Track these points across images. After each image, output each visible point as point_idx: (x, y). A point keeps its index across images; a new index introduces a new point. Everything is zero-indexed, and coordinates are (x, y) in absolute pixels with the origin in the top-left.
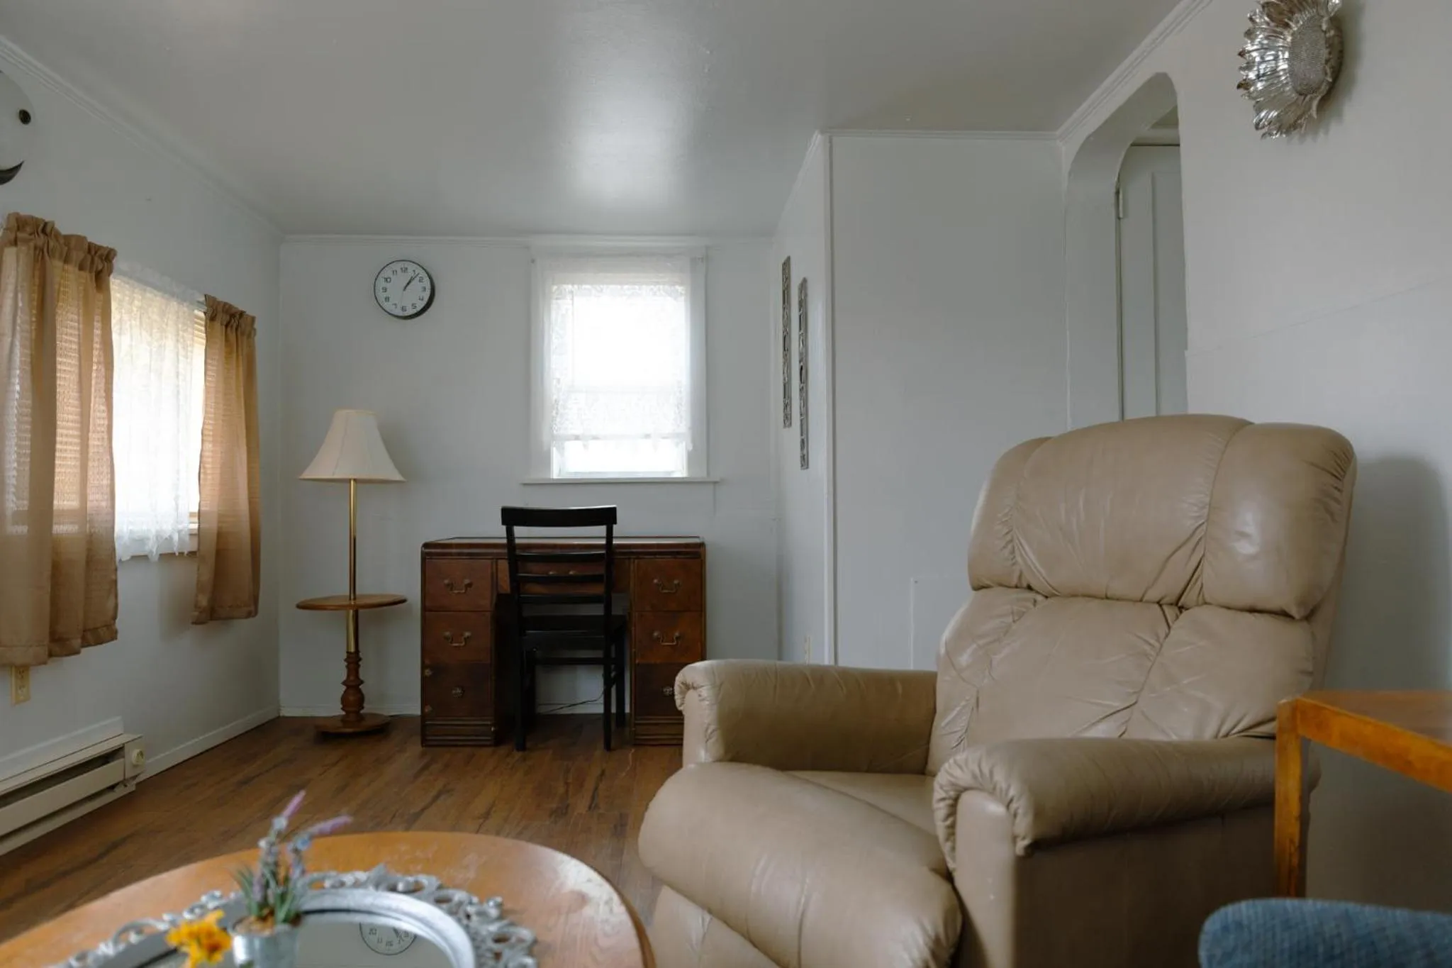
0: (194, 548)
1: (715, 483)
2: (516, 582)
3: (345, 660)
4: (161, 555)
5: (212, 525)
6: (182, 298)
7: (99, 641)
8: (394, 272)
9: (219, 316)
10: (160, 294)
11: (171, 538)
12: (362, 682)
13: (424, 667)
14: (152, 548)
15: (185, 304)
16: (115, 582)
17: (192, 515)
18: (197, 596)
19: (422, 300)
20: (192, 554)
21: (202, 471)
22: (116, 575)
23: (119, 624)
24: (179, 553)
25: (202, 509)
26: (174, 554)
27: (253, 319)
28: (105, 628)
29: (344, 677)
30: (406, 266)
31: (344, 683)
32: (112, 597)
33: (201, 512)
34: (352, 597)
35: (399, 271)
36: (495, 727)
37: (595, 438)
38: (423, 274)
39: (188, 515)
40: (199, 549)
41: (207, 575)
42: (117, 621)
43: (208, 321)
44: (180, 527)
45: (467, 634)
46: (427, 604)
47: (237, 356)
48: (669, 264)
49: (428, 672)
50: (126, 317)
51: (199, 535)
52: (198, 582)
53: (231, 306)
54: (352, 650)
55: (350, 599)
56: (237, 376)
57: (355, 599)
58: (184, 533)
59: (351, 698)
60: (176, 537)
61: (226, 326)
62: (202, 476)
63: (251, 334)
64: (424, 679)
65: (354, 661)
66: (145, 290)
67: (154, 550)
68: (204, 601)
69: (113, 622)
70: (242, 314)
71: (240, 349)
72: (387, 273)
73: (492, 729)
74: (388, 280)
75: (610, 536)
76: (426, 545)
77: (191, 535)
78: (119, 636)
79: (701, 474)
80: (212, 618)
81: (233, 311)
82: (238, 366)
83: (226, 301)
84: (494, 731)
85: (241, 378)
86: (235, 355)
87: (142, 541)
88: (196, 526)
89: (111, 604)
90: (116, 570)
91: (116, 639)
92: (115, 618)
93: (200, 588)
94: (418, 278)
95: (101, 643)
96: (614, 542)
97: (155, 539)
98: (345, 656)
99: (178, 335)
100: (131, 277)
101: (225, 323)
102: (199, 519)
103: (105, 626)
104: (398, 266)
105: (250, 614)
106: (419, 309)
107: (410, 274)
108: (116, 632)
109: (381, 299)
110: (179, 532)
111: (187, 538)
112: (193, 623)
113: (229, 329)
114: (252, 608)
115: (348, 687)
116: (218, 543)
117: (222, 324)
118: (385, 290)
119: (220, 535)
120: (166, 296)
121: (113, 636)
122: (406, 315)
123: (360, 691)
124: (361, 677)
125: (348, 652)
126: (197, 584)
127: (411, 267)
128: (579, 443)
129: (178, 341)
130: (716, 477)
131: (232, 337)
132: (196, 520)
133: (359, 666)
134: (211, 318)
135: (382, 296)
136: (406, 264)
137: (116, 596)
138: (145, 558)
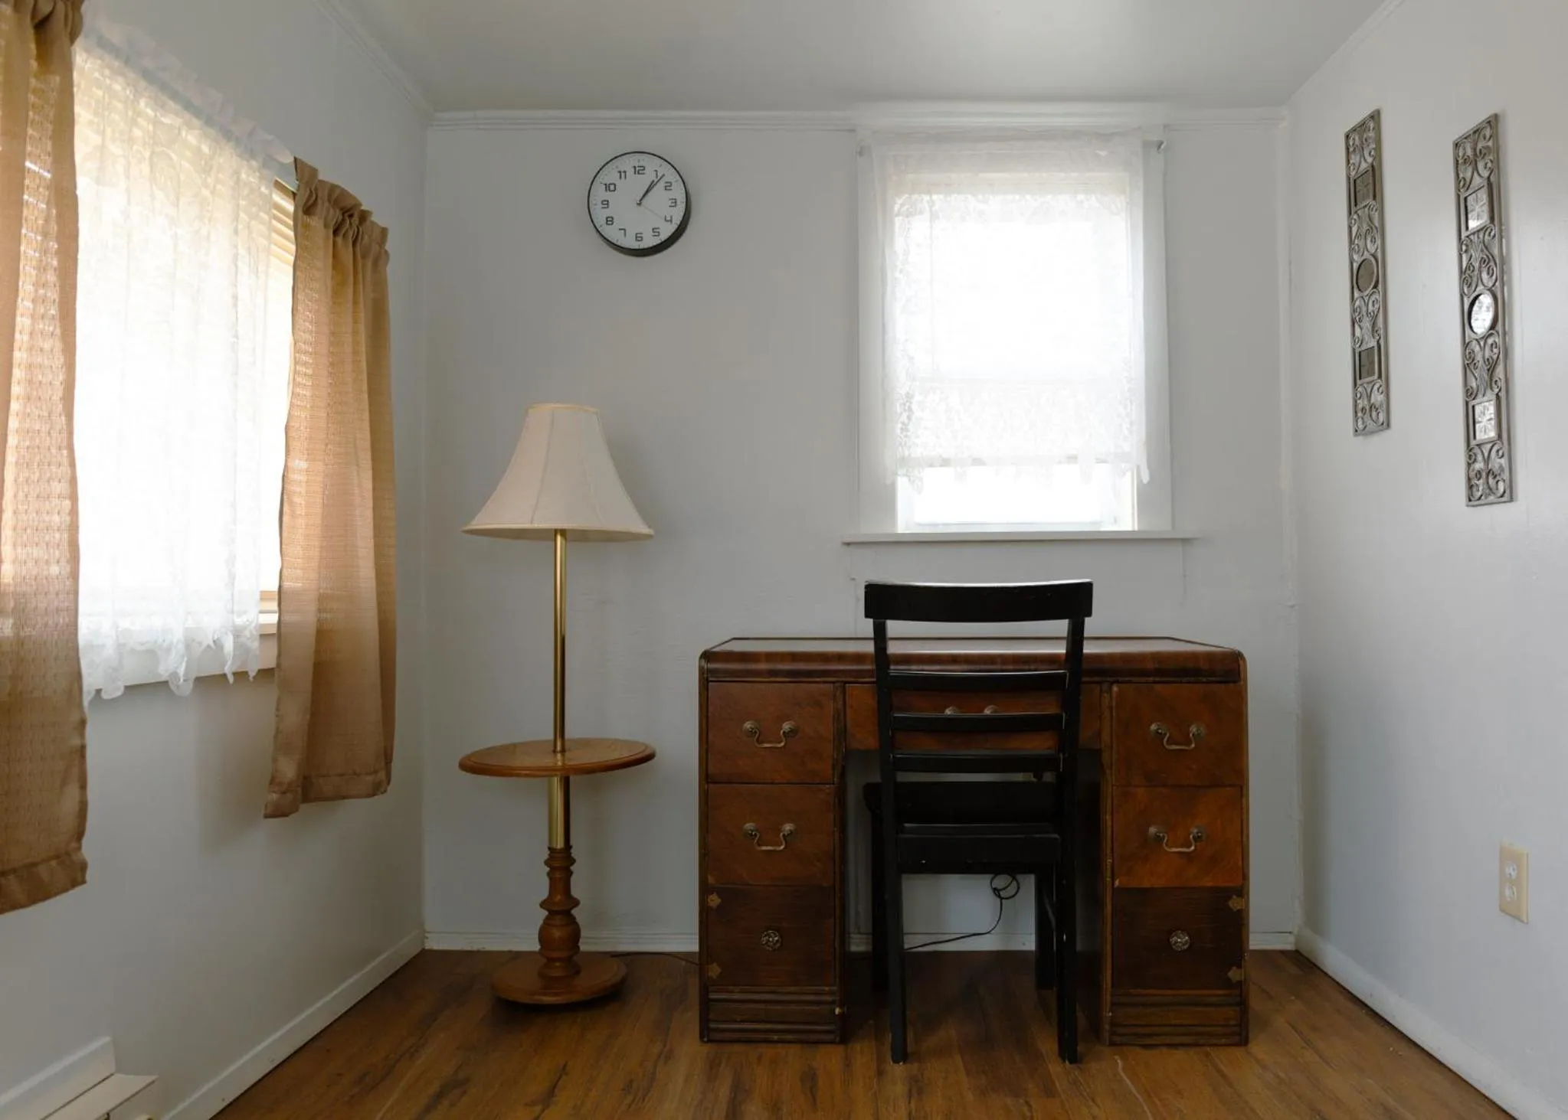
0: (271, 663)
1: (1185, 541)
2: (889, 727)
3: (547, 863)
4: (199, 680)
5: (306, 617)
6: (248, 148)
7: (39, 893)
8: (622, 174)
9: (323, 207)
10: (196, 122)
11: (218, 644)
12: (576, 903)
13: (705, 890)
14: (174, 666)
15: (254, 163)
16: (82, 751)
17: (264, 596)
18: (275, 760)
19: (671, 221)
20: (265, 674)
21: (285, 509)
22: (82, 735)
23: (89, 849)
24: (235, 674)
25: (286, 584)
26: (224, 676)
27: (384, 232)
28: (54, 863)
29: (544, 894)
30: (642, 164)
31: (543, 905)
32: (73, 791)
33: (283, 590)
34: (559, 748)
35: (630, 172)
36: (841, 1007)
37: (978, 462)
38: (671, 176)
39: (258, 597)
40: (279, 665)
41: (296, 716)
42: (85, 841)
43: (300, 213)
44: (239, 621)
45: (788, 827)
46: (711, 770)
47: (355, 292)
48: (1103, 153)
49: (714, 900)
50: (115, 149)
51: (280, 635)
52: (278, 731)
53: (344, 193)
54: (560, 844)
55: (555, 751)
56: (355, 333)
57: (563, 751)
58: (247, 633)
59: (557, 933)
60: (229, 645)
61: (336, 232)
62: (285, 519)
63: (380, 258)
64: (704, 911)
65: (561, 863)
66: (163, 106)
67: (181, 671)
68: (289, 770)
69: (74, 845)
70: (364, 216)
71: (360, 276)
72: (610, 175)
73: (837, 1011)
74: (612, 187)
75: (1076, 637)
76: (707, 656)
77: (263, 637)
78: (89, 875)
79: (1161, 526)
80: (306, 798)
81: (348, 203)
82: (355, 312)
83: (336, 182)
84: (840, 1014)
85: (363, 338)
86: (350, 290)
87: (152, 654)
88: (273, 619)
89: (69, 804)
90: (83, 723)
91: (84, 882)
92: (80, 834)
93: (281, 744)
94: (662, 184)
95: (46, 896)
96: (1085, 651)
97: (181, 647)
98: (546, 855)
99: (237, 219)
100: (127, 62)
101: (332, 224)
102: (279, 605)
103: (57, 857)
104: (628, 164)
105: (377, 789)
106: (664, 236)
107: (649, 177)
108: (83, 867)
109: (600, 221)
110: (237, 633)
111: (255, 645)
112: (266, 816)
113: (339, 240)
114: (382, 775)
115: (552, 913)
116: (317, 652)
117: (326, 226)
118: (606, 203)
119: (322, 634)
120: (212, 132)
121: (76, 875)
122: (642, 247)
123: (572, 922)
124: (575, 892)
125: (549, 848)
126: (276, 737)
127: (651, 165)
128: (948, 471)
129: (236, 232)
130: (1187, 530)
131: (347, 255)
132: (274, 606)
133: (571, 873)
134: (307, 208)
135: (600, 215)
136: (645, 160)
137: (83, 787)
138: (162, 686)
